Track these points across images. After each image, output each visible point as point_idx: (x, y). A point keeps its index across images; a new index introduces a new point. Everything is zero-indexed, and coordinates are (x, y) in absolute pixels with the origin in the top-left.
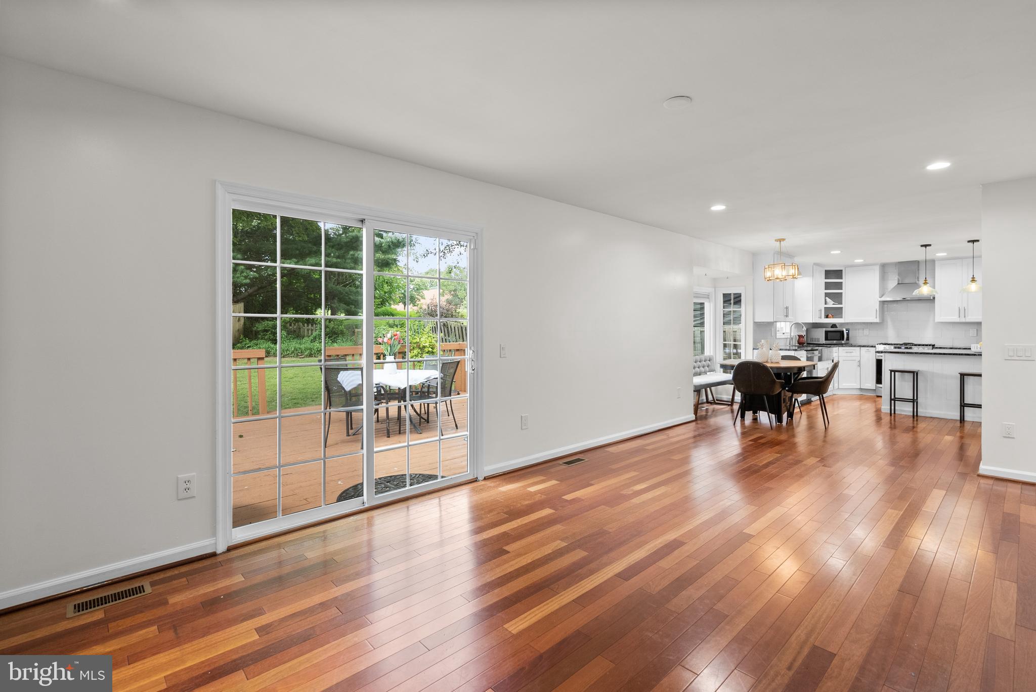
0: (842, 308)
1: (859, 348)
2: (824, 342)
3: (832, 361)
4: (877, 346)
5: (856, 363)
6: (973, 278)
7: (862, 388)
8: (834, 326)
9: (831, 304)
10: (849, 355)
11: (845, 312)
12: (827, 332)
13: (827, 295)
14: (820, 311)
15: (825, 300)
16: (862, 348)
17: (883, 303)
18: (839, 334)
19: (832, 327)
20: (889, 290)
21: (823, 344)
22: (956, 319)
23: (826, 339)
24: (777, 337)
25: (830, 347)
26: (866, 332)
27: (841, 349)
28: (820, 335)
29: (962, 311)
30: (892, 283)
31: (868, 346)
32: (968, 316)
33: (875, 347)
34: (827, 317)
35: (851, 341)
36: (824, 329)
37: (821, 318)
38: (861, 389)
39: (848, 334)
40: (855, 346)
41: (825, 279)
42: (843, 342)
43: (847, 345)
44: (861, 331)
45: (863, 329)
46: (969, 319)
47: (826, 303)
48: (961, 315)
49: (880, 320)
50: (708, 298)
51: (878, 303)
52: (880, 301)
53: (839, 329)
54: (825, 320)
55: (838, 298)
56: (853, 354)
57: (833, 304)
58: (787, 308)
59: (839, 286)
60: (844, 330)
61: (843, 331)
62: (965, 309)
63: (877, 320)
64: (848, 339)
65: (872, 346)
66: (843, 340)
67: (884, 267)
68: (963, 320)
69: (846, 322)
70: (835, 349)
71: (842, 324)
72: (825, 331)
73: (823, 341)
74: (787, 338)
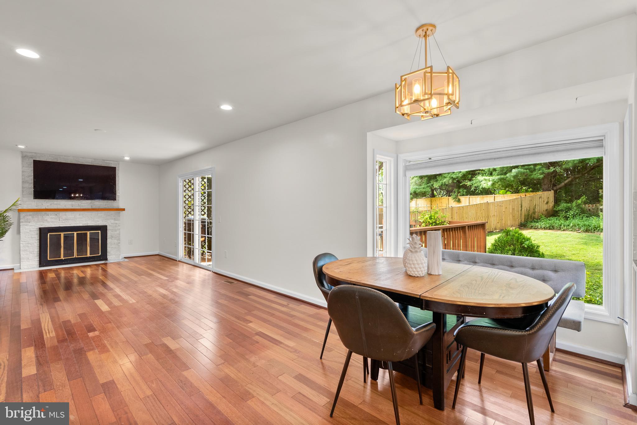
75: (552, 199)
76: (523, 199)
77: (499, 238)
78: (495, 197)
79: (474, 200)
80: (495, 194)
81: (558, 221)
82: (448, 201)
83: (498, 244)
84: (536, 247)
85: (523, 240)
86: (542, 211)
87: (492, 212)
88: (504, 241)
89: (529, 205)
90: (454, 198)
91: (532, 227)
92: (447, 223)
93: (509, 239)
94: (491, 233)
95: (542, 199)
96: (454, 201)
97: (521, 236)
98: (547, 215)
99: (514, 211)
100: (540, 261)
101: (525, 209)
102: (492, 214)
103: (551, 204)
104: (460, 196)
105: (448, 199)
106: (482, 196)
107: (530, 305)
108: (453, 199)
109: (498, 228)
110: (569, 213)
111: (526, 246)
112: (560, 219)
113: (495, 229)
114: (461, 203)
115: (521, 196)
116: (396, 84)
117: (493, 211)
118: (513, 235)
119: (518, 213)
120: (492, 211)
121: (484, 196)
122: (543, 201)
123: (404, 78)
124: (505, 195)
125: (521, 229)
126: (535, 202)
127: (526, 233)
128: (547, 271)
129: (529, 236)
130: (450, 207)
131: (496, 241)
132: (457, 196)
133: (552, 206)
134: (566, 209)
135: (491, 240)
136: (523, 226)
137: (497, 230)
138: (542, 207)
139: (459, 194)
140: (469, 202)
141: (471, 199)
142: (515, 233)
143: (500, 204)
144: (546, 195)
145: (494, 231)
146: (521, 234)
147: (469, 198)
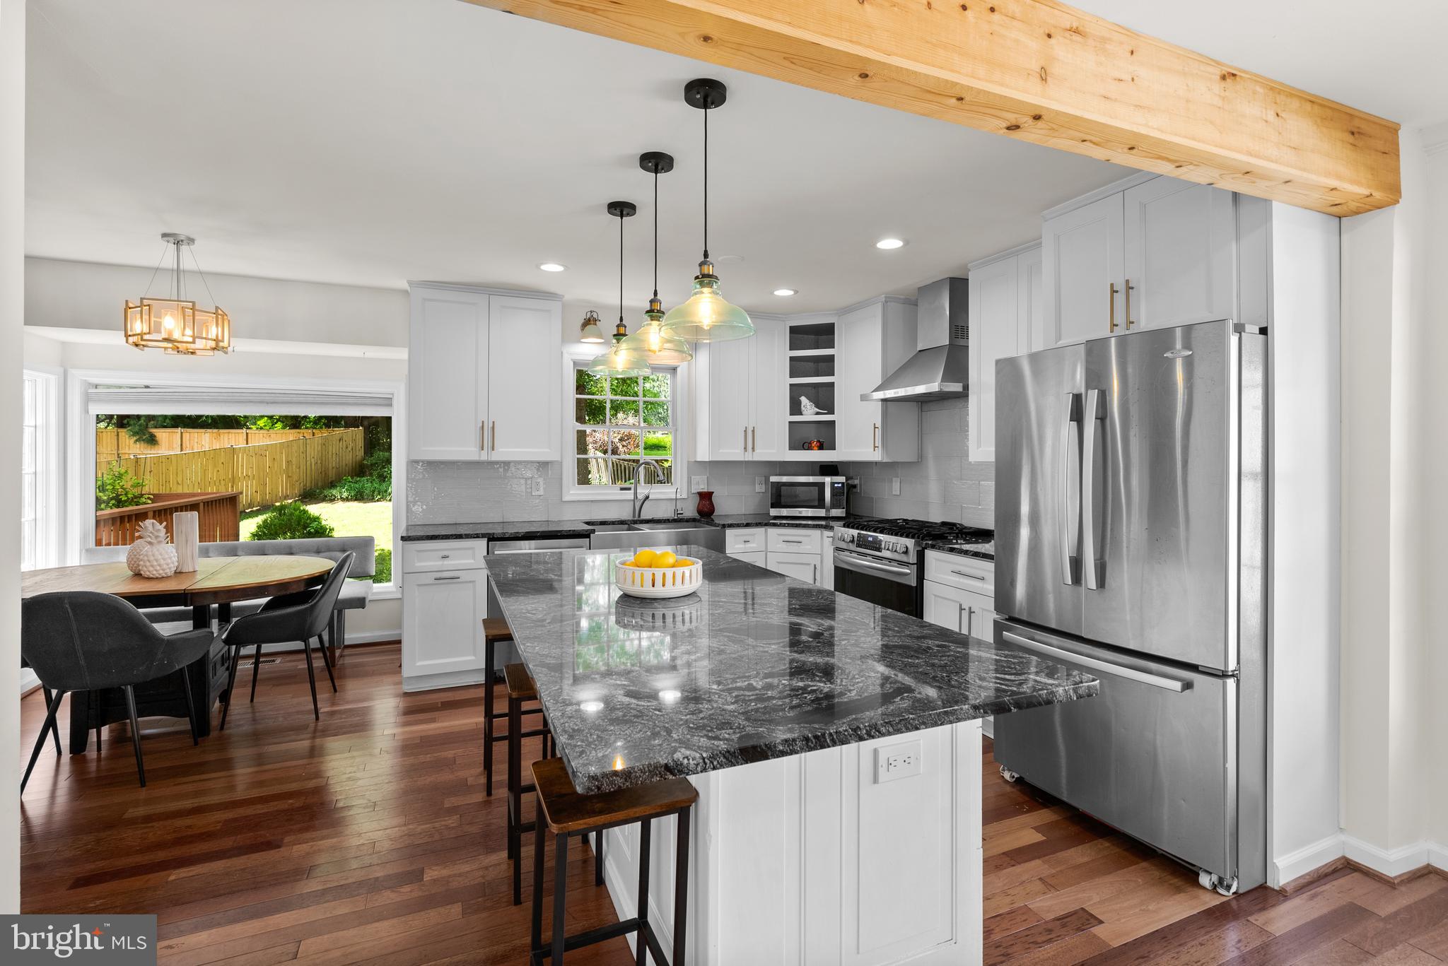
0: (835, 421)
1: (818, 532)
9: (806, 413)
10: (793, 548)
11: (842, 433)
13: (795, 391)
15: (793, 402)
20: (895, 371)
34: (805, 446)
40: (806, 526)
41: (791, 348)
44: (886, 485)
47: (794, 412)
51: (879, 406)
55: (824, 396)
56: (803, 548)
61: (824, 484)
63: (879, 456)
75: (360, 443)
76: (308, 441)
77: (265, 521)
78: (249, 435)
79: (196, 440)
80: (248, 428)
81: (370, 484)
82: (118, 439)
83: (264, 533)
84: (328, 530)
85: (308, 521)
86: (344, 464)
87: (242, 471)
88: (275, 525)
89: (320, 454)
90: (135, 434)
91: (326, 497)
92: (149, 498)
93: (283, 521)
94: (246, 515)
95: (344, 443)
96: (137, 441)
97: (304, 513)
98: (352, 472)
99: (290, 467)
100: (326, 541)
101: (313, 460)
102: (242, 473)
103: (361, 453)
104: (156, 428)
105: (118, 435)
106: (215, 431)
107: (312, 576)
108: (133, 435)
109: (256, 504)
110: (386, 470)
111: (312, 530)
112: (374, 480)
113: (250, 506)
114: (156, 446)
115: (305, 435)
116: (127, 301)
117: (244, 466)
118: (292, 514)
119: (300, 471)
120: (242, 466)
121: (221, 431)
122: (345, 446)
123: (146, 302)
124: (271, 431)
125: (306, 503)
126: (330, 447)
127: (314, 509)
128: (335, 553)
129: (316, 514)
130: (132, 457)
131: (259, 527)
132: (147, 427)
133: (360, 455)
134: (383, 463)
135: (248, 528)
136: (311, 495)
137: (254, 507)
138: (344, 458)
139: (152, 422)
140: (181, 445)
141: (186, 436)
142: (294, 509)
143: (260, 453)
144: (351, 436)
145: (247, 511)
146: (305, 512)
147: (182, 433)
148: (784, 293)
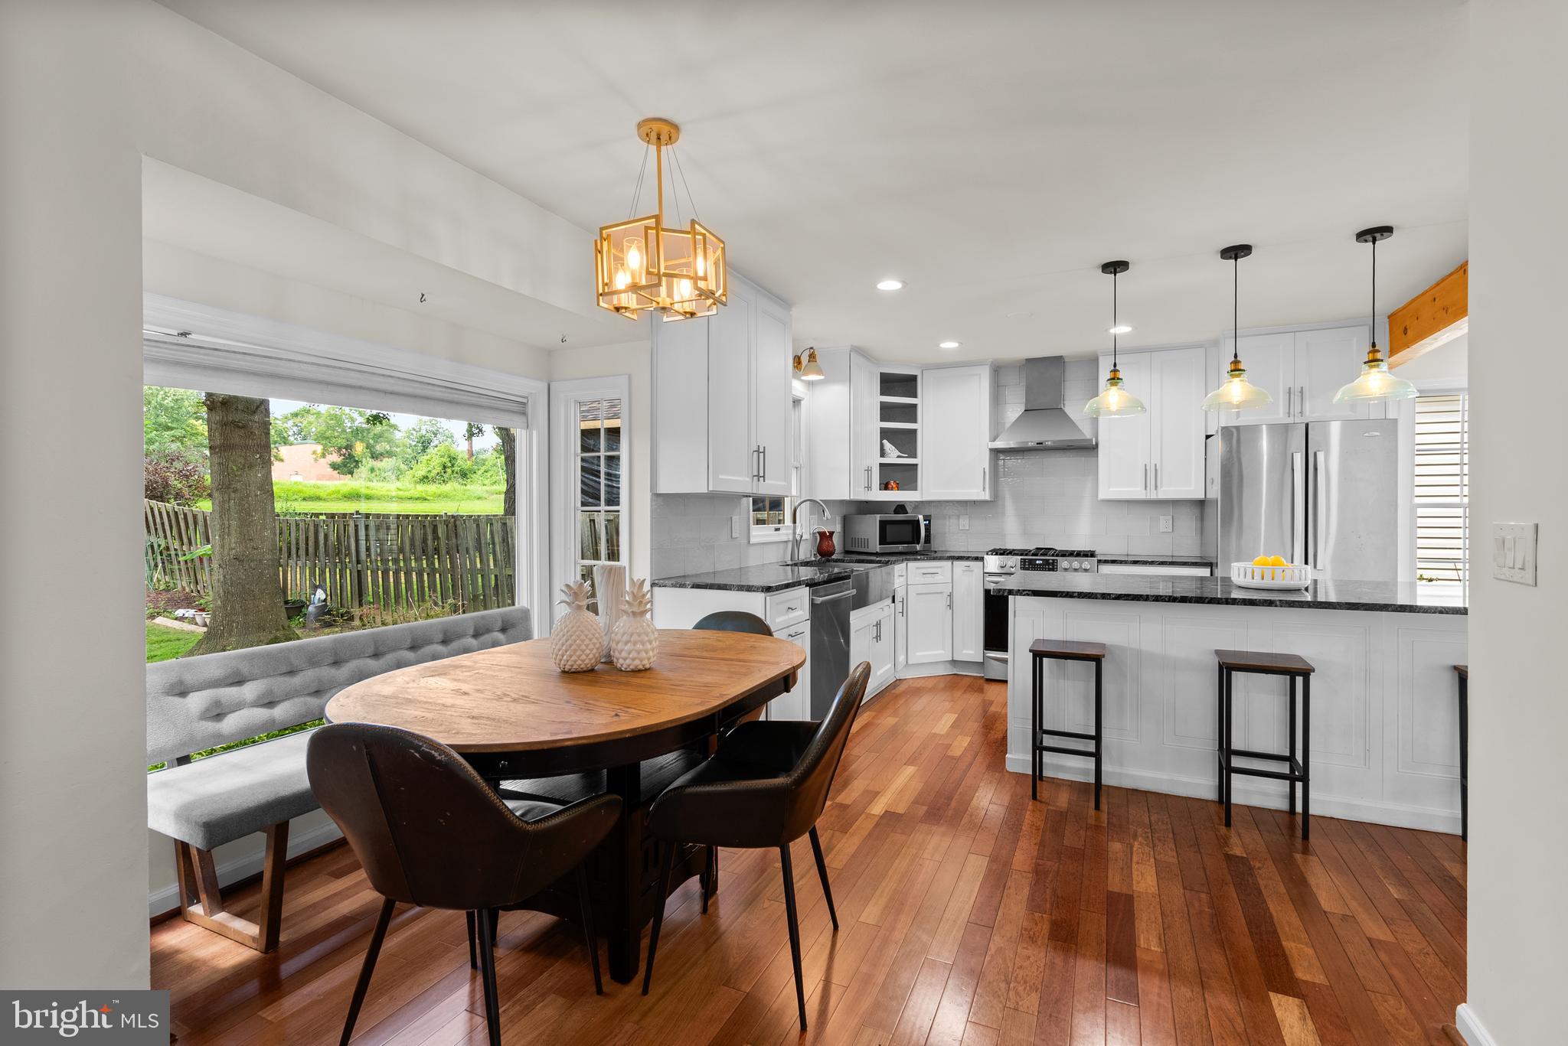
0: (917, 465)
1: (949, 563)
2: (878, 548)
3: (890, 600)
4: (986, 556)
5: (943, 601)
6: (1236, 362)
7: (954, 659)
8: (901, 508)
9: (893, 456)
10: (929, 579)
11: (923, 476)
12: (883, 524)
13: (885, 434)
14: (869, 470)
15: (882, 445)
16: (956, 563)
17: (996, 452)
18: (909, 528)
19: (896, 512)
20: (1008, 425)
21: (876, 554)
22: (1137, 492)
23: (883, 541)
24: (753, 541)
25: (887, 563)
26: (964, 523)
27: (912, 565)
28: (869, 530)
29: (1152, 475)
30: (1014, 411)
31: (968, 558)
32: (1161, 487)
33: (982, 559)
34: (885, 486)
35: (936, 544)
36: (878, 517)
37: (869, 488)
38: (954, 662)
39: (928, 528)
40: (941, 558)
41: (882, 394)
42: (918, 547)
43: (929, 554)
44: (953, 521)
45: (958, 517)
46: (1167, 492)
47: (883, 454)
48: (1148, 484)
49: (991, 497)
50: (524, 414)
51: (987, 454)
52: (991, 450)
53: (910, 516)
54: (879, 495)
55: (906, 441)
56: (937, 578)
57: (898, 457)
58: (760, 452)
59: (909, 413)
60: (921, 517)
61: (918, 521)
62: (1156, 470)
63: (986, 496)
64: (928, 540)
65: (977, 559)
66: (918, 544)
67: (998, 371)
68: (1153, 496)
69: (924, 499)
70: (899, 568)
71: (919, 505)
72: (881, 522)
73: (875, 546)
74: (786, 542)
148: (949, 345)
